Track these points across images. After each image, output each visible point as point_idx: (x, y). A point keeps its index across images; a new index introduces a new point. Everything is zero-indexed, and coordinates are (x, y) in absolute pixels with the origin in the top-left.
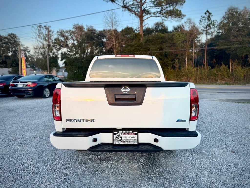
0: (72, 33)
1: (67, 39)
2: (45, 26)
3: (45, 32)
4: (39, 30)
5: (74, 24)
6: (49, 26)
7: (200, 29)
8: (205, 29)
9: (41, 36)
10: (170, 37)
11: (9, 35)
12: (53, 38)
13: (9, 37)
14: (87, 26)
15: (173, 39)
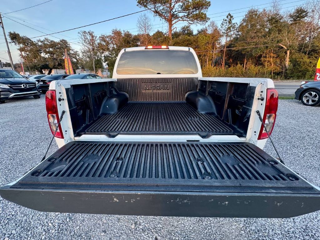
0: (111, 38)
1: (108, 44)
2: (89, 32)
3: (89, 37)
4: (84, 36)
5: (113, 30)
6: (92, 32)
7: (221, 32)
8: (226, 32)
9: (87, 41)
10: (195, 39)
11: (61, 41)
12: (96, 43)
13: (61, 43)
14: (124, 31)
15: (197, 41)
